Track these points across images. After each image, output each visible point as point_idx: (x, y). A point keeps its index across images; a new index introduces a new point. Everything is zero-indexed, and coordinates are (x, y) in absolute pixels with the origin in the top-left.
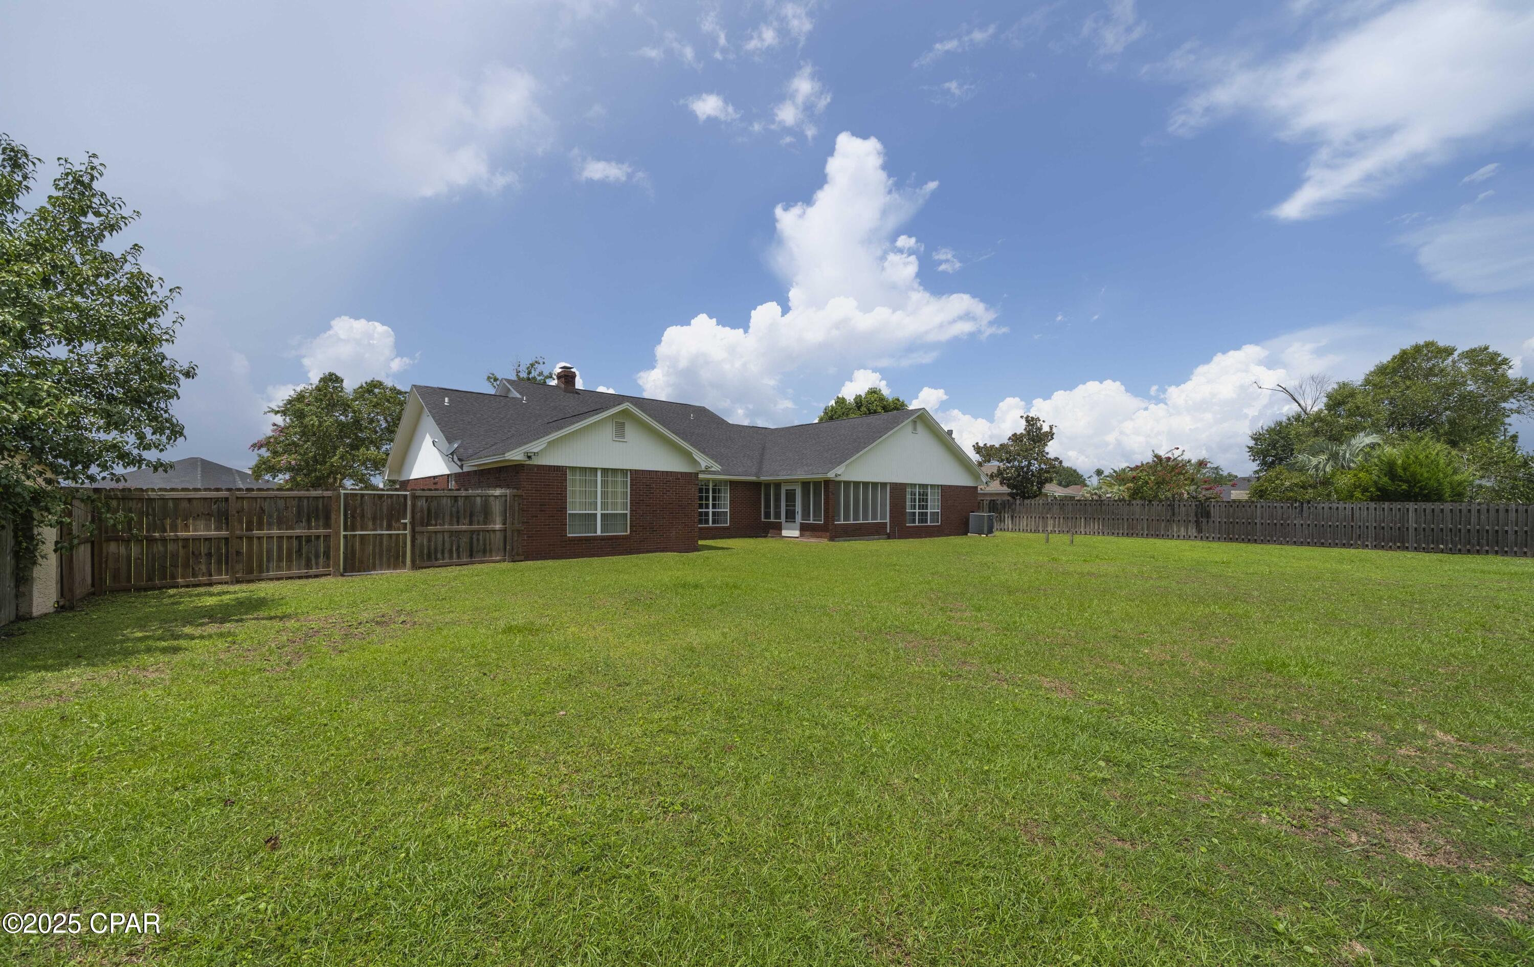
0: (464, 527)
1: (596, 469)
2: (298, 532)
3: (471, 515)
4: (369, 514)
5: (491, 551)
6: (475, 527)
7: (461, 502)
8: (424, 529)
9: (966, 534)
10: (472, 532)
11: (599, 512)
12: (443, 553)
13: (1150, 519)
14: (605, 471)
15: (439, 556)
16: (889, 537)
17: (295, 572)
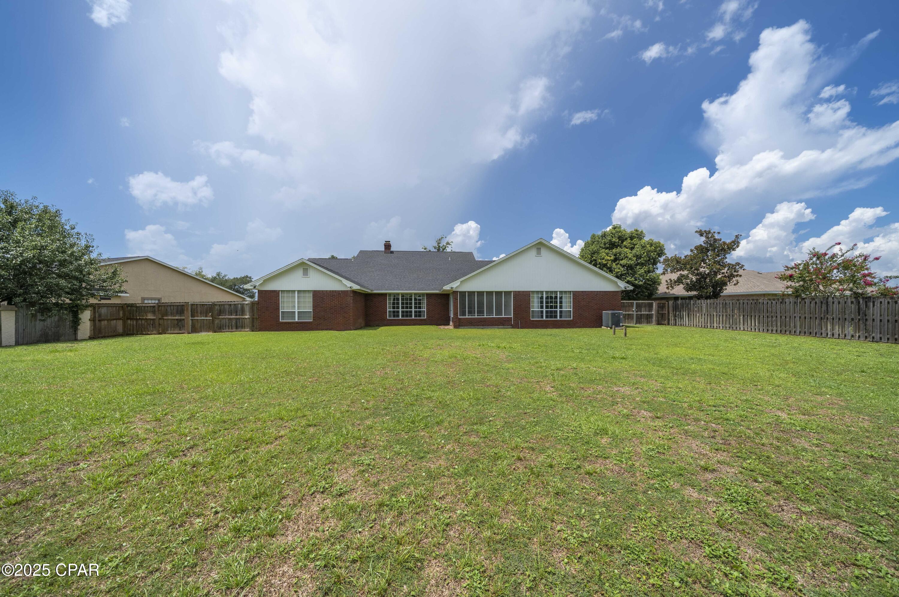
0: (234, 317)
1: (295, 291)
2: (177, 318)
3: (236, 312)
4: (199, 312)
5: (245, 327)
6: (238, 317)
7: (232, 307)
8: (218, 317)
9: (600, 326)
10: (237, 319)
11: (296, 311)
12: (226, 327)
13: (803, 317)
14: (299, 292)
15: (224, 328)
16: (513, 327)
17: (177, 332)
